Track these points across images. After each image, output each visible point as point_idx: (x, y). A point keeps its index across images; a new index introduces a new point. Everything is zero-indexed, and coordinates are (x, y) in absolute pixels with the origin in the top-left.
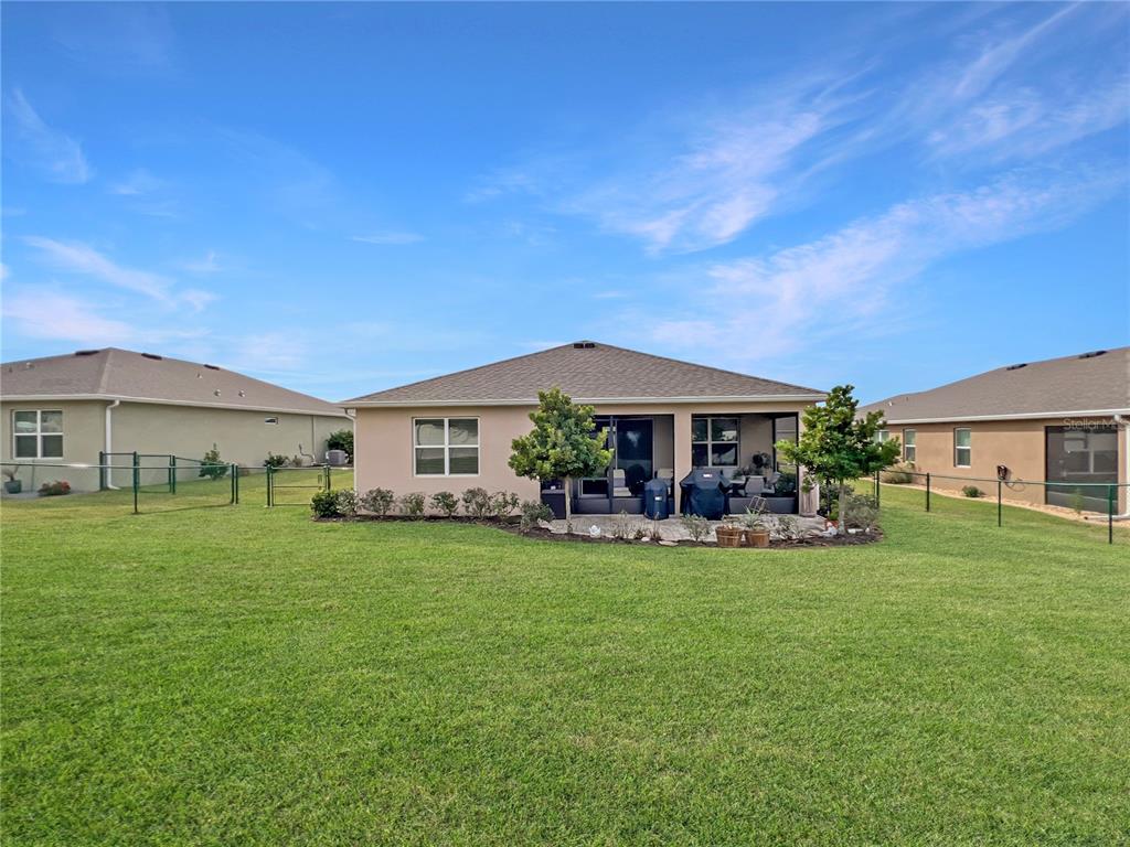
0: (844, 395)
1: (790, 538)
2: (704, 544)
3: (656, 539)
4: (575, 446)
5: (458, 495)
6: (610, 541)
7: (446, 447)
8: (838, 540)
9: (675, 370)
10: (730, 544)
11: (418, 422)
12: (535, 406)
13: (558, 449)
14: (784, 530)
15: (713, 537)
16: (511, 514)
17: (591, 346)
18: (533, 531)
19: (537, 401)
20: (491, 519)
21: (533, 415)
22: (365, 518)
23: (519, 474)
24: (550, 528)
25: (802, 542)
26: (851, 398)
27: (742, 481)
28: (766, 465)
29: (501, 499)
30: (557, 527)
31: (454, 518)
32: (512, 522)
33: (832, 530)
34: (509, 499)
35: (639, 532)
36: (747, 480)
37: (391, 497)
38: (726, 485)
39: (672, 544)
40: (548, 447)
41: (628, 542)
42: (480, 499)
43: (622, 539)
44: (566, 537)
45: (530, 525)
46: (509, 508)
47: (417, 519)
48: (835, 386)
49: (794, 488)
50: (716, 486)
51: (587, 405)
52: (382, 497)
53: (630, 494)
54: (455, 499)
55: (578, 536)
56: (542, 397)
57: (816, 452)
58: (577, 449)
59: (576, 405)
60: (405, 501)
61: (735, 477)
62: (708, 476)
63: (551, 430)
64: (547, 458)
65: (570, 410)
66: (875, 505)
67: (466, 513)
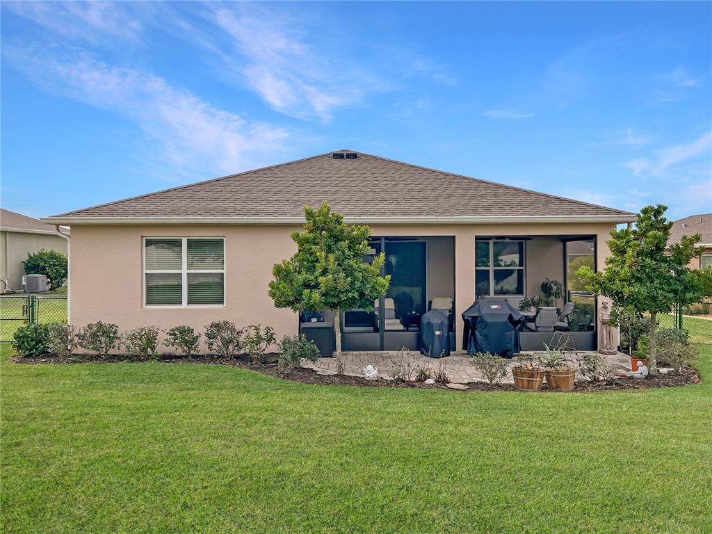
0: (655, 215)
1: (596, 380)
2: (500, 387)
3: (442, 381)
4: (349, 272)
5: (200, 329)
6: (389, 384)
7: (184, 271)
8: (650, 381)
9: (454, 186)
10: (530, 386)
11: (149, 243)
12: (300, 226)
13: (330, 276)
14: (590, 370)
15: (510, 380)
16: (266, 352)
17: (353, 156)
18: (295, 372)
19: (302, 219)
20: (240, 358)
21: (298, 235)
22: (83, 358)
23: (278, 305)
24: (315, 369)
25: (611, 384)
26: (665, 220)
27: (531, 312)
28: (557, 295)
29: (253, 333)
30: (325, 366)
31: (195, 357)
32: (267, 361)
33: (643, 370)
34: (262, 333)
35: (422, 372)
36: (538, 312)
37: (115, 333)
38: (516, 318)
39: (462, 387)
40: (317, 274)
41: (410, 385)
42: (226, 335)
43: (404, 381)
44: (337, 380)
45: (291, 366)
46: (263, 345)
47: (148, 358)
48: (646, 206)
49: (591, 321)
50: (505, 319)
51: (362, 225)
52: (103, 333)
53: (401, 327)
54: (196, 334)
55: (350, 377)
56: (309, 214)
57: (625, 280)
58: (352, 275)
59: (350, 225)
60: (133, 337)
61: (522, 308)
62: (495, 307)
63: (321, 254)
64: (317, 286)
65: (342, 231)
66: (683, 340)
67: (208, 352)
